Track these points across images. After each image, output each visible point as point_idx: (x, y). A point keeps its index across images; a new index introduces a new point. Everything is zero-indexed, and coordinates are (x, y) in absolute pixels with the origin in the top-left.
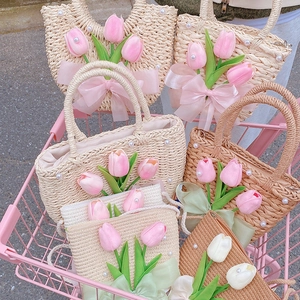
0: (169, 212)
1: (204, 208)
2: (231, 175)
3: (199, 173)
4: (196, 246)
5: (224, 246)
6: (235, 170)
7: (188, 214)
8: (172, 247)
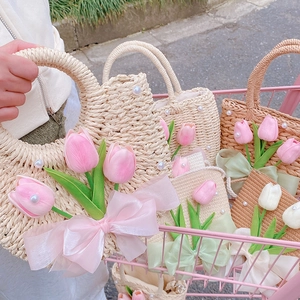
0: (215, 173)
1: (246, 170)
2: (269, 129)
3: (238, 134)
4: (245, 203)
5: (275, 193)
6: (271, 123)
7: (232, 179)
8: (224, 206)
